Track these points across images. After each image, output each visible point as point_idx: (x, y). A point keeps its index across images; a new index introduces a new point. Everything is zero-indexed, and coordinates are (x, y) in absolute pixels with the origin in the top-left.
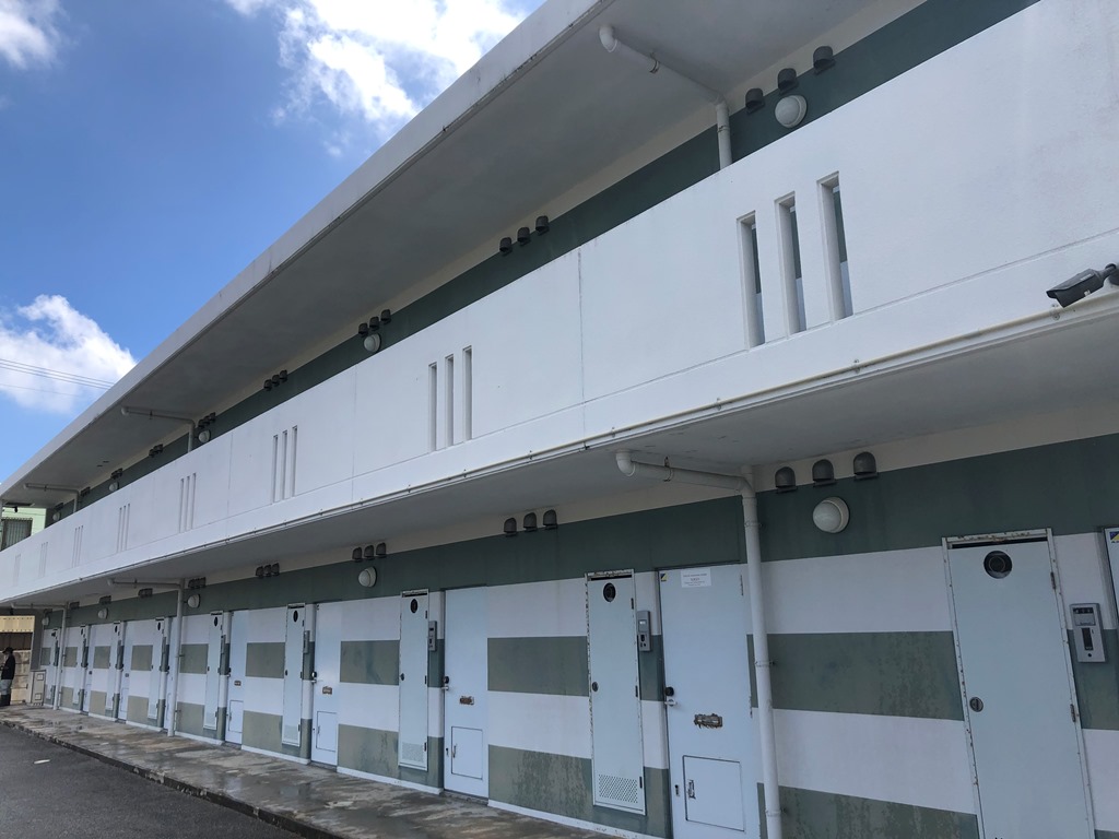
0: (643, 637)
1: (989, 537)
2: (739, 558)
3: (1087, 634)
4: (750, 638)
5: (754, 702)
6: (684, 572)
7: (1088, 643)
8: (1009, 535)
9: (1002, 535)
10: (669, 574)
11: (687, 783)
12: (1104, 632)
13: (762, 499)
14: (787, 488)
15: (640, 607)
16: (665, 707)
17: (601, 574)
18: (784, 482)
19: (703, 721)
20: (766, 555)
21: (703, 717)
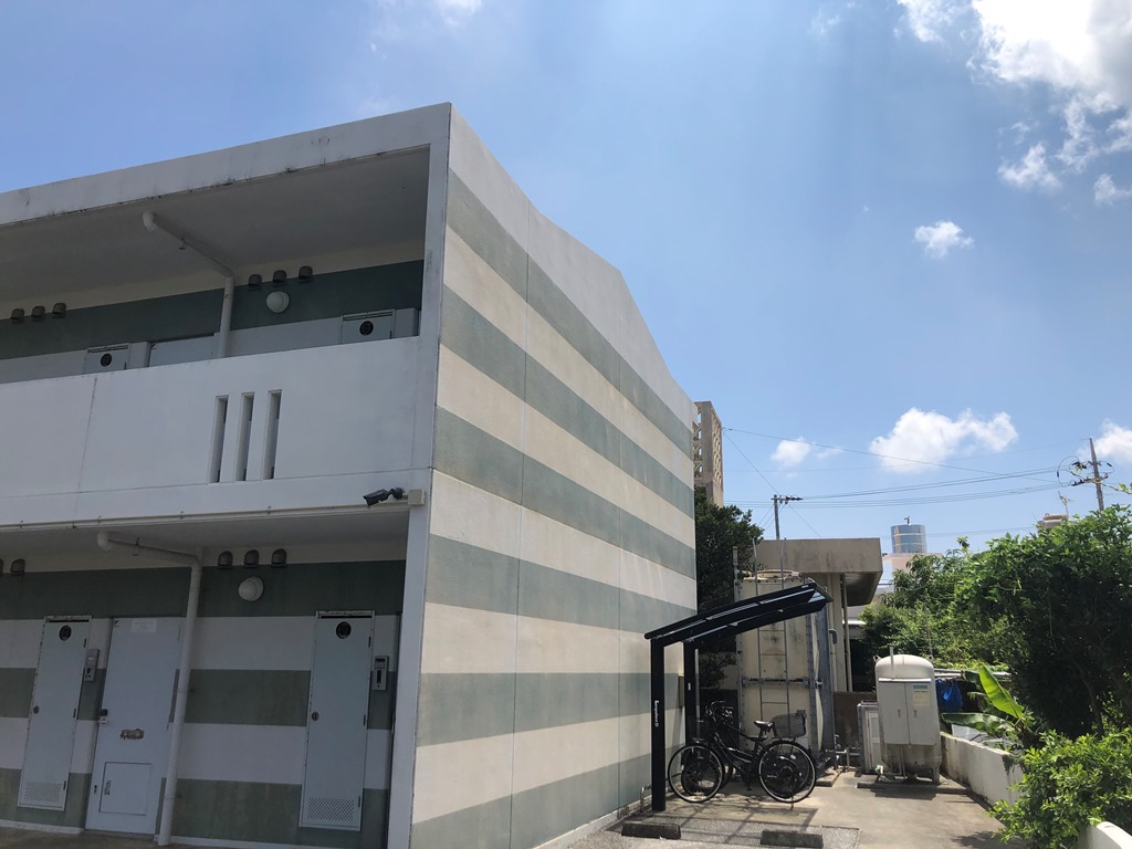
0: (89, 670)
1: (342, 613)
2: (182, 613)
3: (379, 673)
4: (178, 672)
5: (171, 719)
6: (135, 620)
7: (379, 679)
8: (353, 613)
9: (348, 612)
10: (121, 621)
11: (106, 781)
12: (388, 673)
13: (205, 571)
14: (226, 566)
15: (90, 646)
16: (98, 725)
17: (60, 618)
18: (224, 562)
19: (127, 735)
20: (202, 612)
21: (128, 732)
